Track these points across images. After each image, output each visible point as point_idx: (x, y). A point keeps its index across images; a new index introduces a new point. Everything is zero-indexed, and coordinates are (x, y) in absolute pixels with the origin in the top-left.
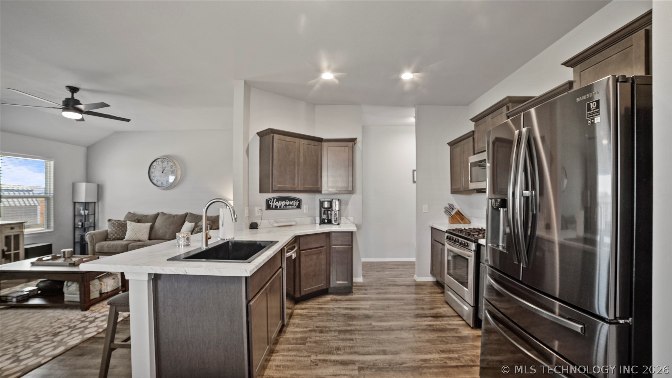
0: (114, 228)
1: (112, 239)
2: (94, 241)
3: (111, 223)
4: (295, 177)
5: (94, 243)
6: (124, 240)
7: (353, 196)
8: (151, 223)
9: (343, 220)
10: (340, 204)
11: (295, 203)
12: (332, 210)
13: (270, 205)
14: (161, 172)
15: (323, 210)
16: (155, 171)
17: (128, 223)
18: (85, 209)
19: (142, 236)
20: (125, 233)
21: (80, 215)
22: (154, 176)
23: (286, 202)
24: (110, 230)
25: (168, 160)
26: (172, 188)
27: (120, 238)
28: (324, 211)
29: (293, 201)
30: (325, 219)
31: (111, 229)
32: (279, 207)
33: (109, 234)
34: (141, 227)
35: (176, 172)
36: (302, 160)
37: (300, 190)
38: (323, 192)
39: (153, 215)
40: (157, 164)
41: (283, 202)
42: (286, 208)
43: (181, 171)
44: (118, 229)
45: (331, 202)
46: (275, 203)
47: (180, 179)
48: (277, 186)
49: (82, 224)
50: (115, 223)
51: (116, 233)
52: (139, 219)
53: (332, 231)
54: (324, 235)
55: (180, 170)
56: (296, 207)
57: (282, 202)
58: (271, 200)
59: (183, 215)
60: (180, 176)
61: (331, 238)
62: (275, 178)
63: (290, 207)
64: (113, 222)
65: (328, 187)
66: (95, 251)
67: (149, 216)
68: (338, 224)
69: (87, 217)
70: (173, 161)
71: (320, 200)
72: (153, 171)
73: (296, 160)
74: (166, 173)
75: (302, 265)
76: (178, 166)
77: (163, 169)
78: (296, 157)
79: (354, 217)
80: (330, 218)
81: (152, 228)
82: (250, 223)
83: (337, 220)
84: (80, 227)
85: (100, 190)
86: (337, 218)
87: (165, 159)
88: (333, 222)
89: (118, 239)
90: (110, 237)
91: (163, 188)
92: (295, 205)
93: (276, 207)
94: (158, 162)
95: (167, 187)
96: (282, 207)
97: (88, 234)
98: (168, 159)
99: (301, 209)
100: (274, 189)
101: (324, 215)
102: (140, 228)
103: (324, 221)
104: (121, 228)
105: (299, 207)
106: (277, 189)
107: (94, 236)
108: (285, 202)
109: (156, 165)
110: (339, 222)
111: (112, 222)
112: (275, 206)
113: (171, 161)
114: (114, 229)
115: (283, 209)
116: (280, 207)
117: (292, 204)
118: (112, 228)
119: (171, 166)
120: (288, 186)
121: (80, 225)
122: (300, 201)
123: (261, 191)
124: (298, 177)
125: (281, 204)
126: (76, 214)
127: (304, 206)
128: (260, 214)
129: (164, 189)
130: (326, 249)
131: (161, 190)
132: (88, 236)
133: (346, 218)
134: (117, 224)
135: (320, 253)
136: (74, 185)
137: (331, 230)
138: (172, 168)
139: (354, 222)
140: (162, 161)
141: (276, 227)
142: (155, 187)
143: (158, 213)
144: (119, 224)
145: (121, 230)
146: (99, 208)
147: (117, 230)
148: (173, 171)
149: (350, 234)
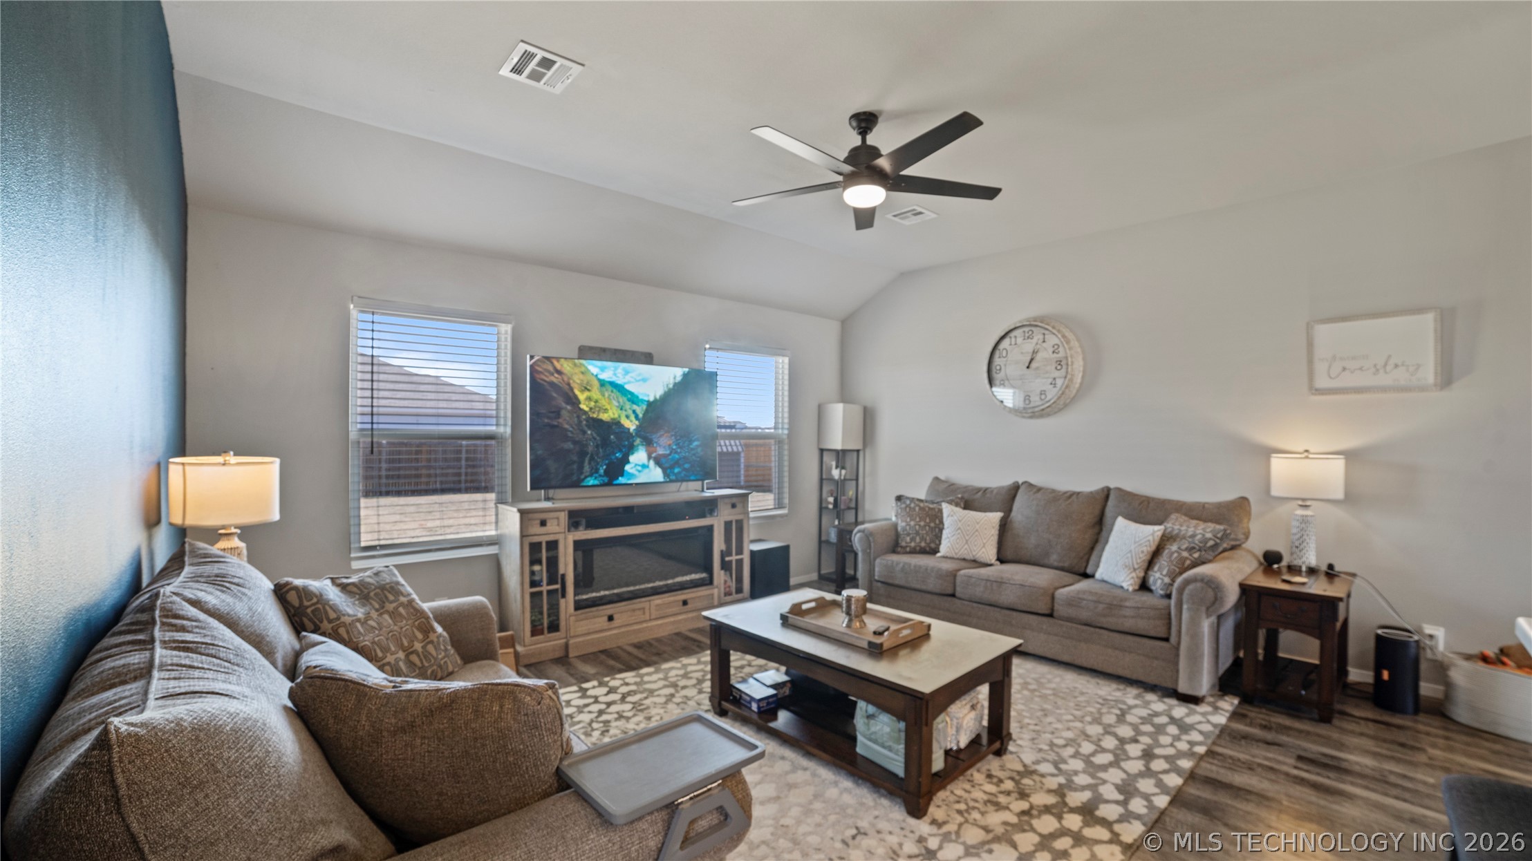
0: (911, 520)
1: (908, 549)
2: (872, 551)
3: (903, 506)
5: (871, 556)
6: (938, 555)
8: (1000, 511)
14: (1025, 367)
16: (1005, 365)
17: (947, 509)
18: (841, 465)
19: (982, 547)
20: (939, 537)
21: (831, 479)
22: (1003, 381)
24: (904, 524)
25: (1047, 329)
26: (1056, 413)
27: (928, 549)
31: (906, 522)
33: (902, 536)
34: (978, 523)
35: (1070, 363)
39: (1003, 487)
40: (1011, 345)
43: (1084, 359)
44: (922, 523)
47: (1081, 384)
49: (836, 500)
50: (914, 506)
51: (917, 533)
52: (970, 500)
55: (1080, 357)
59: (1097, 492)
60: (1081, 375)
64: (908, 502)
66: (874, 575)
67: (992, 492)
69: (845, 484)
70: (1058, 330)
72: (1002, 366)
74: (1037, 368)
76: (1075, 343)
77: (1029, 357)
81: (1004, 526)
84: (831, 506)
85: (868, 419)
87: (1036, 326)
89: (923, 552)
90: (903, 544)
91: (1030, 411)
94: (1013, 340)
95: (1043, 410)
97: (859, 531)
98: (1047, 327)
102: (977, 527)
104: (928, 520)
107: (871, 539)
109: (1009, 348)
111: (905, 503)
113: (1053, 330)
114: (912, 523)
118: (908, 520)
119: (1052, 346)
121: (830, 503)
126: (824, 477)
129: (1035, 417)
131: (1027, 417)
132: (858, 535)
134: (917, 509)
136: (820, 407)
138: (1057, 353)
140: (1027, 335)
142: (1008, 410)
143: (1014, 483)
144: (921, 509)
145: (931, 527)
146: (866, 465)
147: (920, 525)
148: (1059, 362)
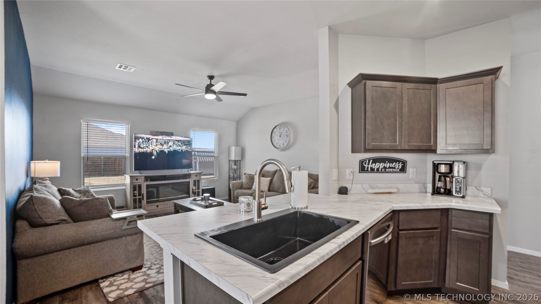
1: (245, 188)
2: (234, 188)
4: (396, 132)
5: (234, 190)
6: (252, 189)
7: (491, 157)
8: (271, 178)
9: (471, 190)
10: (466, 169)
11: (398, 165)
12: (453, 177)
13: (365, 167)
14: (279, 137)
15: (437, 175)
16: (275, 136)
17: (255, 177)
18: (235, 165)
19: (264, 188)
20: (253, 185)
21: (232, 169)
22: (274, 140)
23: (385, 164)
24: (244, 181)
25: (284, 126)
26: (286, 150)
27: (250, 188)
28: (440, 177)
29: (394, 163)
30: (440, 188)
32: (376, 170)
33: (244, 184)
34: (265, 181)
35: (290, 136)
36: (405, 110)
37: (403, 149)
38: (438, 152)
39: (273, 171)
40: (276, 130)
41: (382, 164)
42: (385, 171)
43: (294, 135)
44: (249, 181)
45: (451, 166)
46: (371, 165)
47: (293, 142)
48: (371, 144)
50: (248, 176)
51: (247, 184)
52: (264, 175)
53: (452, 207)
54: (439, 213)
55: (292, 134)
56: (398, 170)
57: (380, 164)
58: (366, 161)
60: (292, 139)
61: (450, 218)
62: (368, 134)
63: (391, 170)
65: (446, 144)
66: (235, 195)
67: (270, 172)
68: (463, 197)
69: (236, 170)
70: (287, 127)
71: (433, 162)
72: (274, 136)
73: (397, 110)
74: (282, 137)
75: (400, 250)
76: (291, 130)
77: (280, 134)
78: (397, 107)
79: (492, 189)
80: (448, 187)
81: (271, 182)
82: (340, 187)
83: (460, 190)
86: (460, 188)
87: (282, 125)
88: (454, 193)
89: (248, 189)
91: (280, 149)
92: (398, 168)
93: (372, 170)
94: (277, 129)
95: (283, 149)
96: (380, 170)
98: (284, 125)
99: (406, 173)
100: (367, 148)
101: (440, 183)
102: (263, 182)
103: (438, 189)
104: (251, 180)
105: (403, 170)
106: (370, 147)
107: (234, 185)
108: (383, 164)
109: (276, 131)
110: (464, 195)
111: (246, 175)
112: (371, 168)
113: (286, 127)
115: (382, 172)
116: (378, 169)
117: (393, 167)
118: (246, 180)
119: (286, 131)
120: (386, 144)
121: (232, 176)
122: (404, 163)
123: (354, 151)
124: (401, 131)
125: (378, 166)
126: (230, 168)
127: (409, 169)
128: (351, 178)
129: (281, 151)
130: (441, 232)
131: (279, 151)
132: (231, 184)
133: (477, 189)
134: (249, 177)
135: (431, 237)
136: (229, 148)
137: (450, 205)
138: (287, 133)
139: (491, 196)
140: (280, 128)
141: (372, 193)
142: (275, 148)
143: (276, 170)
144: (250, 177)
145: (251, 182)
148: (287, 135)
149: (488, 217)
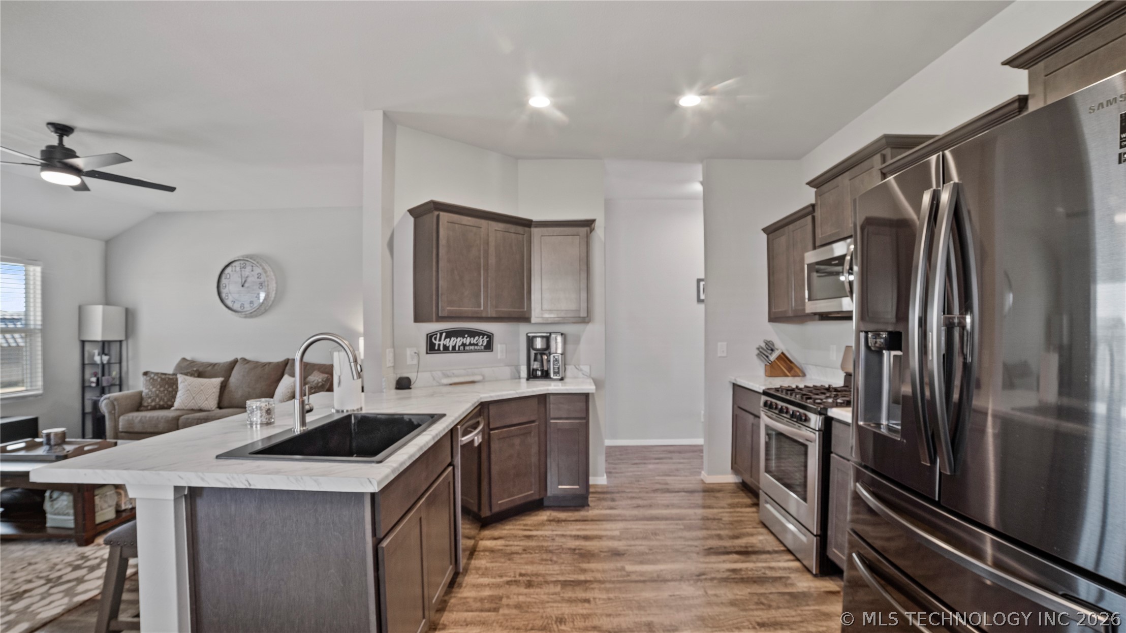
0: (153, 387)
1: (149, 408)
2: (117, 411)
3: (148, 378)
4: (481, 292)
6: (173, 408)
7: (589, 327)
8: (222, 377)
9: (571, 371)
10: (564, 342)
11: (482, 340)
12: (550, 354)
13: (434, 344)
14: (241, 286)
15: (533, 352)
16: (229, 284)
17: (180, 378)
18: (103, 353)
19: (206, 402)
20: (174, 397)
21: (94, 364)
22: (227, 293)
23: (464, 338)
24: (147, 391)
25: (253, 263)
26: (260, 315)
27: (166, 406)
28: (536, 354)
29: (477, 338)
30: (537, 370)
31: (149, 389)
32: (450, 349)
33: (145, 399)
34: (203, 386)
35: (269, 285)
36: (492, 260)
37: (489, 316)
38: (533, 320)
39: (227, 362)
40: (232, 271)
41: (459, 339)
42: (464, 349)
43: (276, 283)
44: (162, 389)
45: (547, 339)
46: (444, 340)
47: (275, 298)
48: (445, 309)
49: (98, 380)
50: (156, 378)
51: (157, 396)
52: (200, 371)
53: (550, 392)
54: (536, 400)
55: (274, 282)
56: (483, 347)
57: (457, 338)
58: (436, 334)
59: (281, 362)
60: (274, 292)
61: (548, 406)
62: (442, 294)
63: (472, 347)
64: (152, 376)
65: (542, 310)
66: (118, 429)
67: (219, 365)
68: (562, 379)
69: (106, 367)
70: (261, 265)
71: (527, 334)
72: (225, 284)
73: (482, 261)
74: (248, 287)
75: (493, 456)
76: (271, 274)
77: (244, 280)
78: (482, 255)
79: (590, 366)
80: (545, 368)
81: (223, 387)
82: (398, 379)
83: (559, 371)
84: (94, 385)
85: (130, 318)
86: (559, 368)
87: (248, 261)
88: (552, 375)
89: (162, 408)
90: (145, 404)
91: (243, 313)
93: (446, 348)
94: (234, 268)
95: (251, 313)
96: (457, 348)
97: (105, 399)
99: (492, 351)
100: (440, 315)
101: (536, 363)
102: (202, 388)
103: (534, 373)
104: (167, 387)
105: (488, 347)
106: (445, 314)
107: (116, 403)
108: (462, 338)
109: (231, 273)
110: (563, 376)
111: (150, 376)
112: (444, 346)
113: (258, 265)
114: (154, 390)
115: (459, 351)
116: (454, 347)
117: (476, 343)
118: (151, 387)
119: (258, 274)
120: (468, 309)
121: (93, 382)
122: (490, 337)
123: (417, 319)
124: (486, 292)
125: (455, 342)
126: (86, 362)
127: (497, 346)
128: (416, 362)
129: (246, 317)
130: (539, 425)
131: (242, 317)
132: (105, 402)
133: (576, 368)
134: (159, 380)
135: (528, 433)
136: (81, 309)
137: (548, 390)
138: (261, 278)
139: (590, 375)
140: (242, 266)
141: (446, 385)
142: (230, 311)
143: (234, 360)
144: (162, 379)
145: (168, 391)
146: (128, 351)
147: (160, 391)
148: (261, 284)
149: (584, 398)
